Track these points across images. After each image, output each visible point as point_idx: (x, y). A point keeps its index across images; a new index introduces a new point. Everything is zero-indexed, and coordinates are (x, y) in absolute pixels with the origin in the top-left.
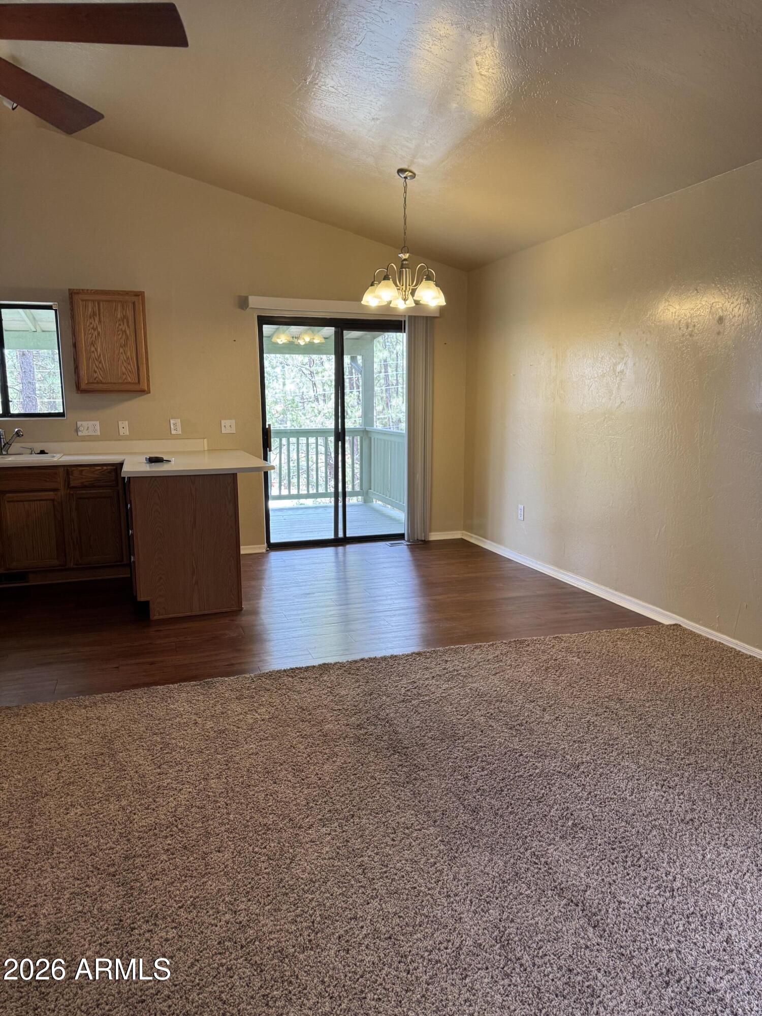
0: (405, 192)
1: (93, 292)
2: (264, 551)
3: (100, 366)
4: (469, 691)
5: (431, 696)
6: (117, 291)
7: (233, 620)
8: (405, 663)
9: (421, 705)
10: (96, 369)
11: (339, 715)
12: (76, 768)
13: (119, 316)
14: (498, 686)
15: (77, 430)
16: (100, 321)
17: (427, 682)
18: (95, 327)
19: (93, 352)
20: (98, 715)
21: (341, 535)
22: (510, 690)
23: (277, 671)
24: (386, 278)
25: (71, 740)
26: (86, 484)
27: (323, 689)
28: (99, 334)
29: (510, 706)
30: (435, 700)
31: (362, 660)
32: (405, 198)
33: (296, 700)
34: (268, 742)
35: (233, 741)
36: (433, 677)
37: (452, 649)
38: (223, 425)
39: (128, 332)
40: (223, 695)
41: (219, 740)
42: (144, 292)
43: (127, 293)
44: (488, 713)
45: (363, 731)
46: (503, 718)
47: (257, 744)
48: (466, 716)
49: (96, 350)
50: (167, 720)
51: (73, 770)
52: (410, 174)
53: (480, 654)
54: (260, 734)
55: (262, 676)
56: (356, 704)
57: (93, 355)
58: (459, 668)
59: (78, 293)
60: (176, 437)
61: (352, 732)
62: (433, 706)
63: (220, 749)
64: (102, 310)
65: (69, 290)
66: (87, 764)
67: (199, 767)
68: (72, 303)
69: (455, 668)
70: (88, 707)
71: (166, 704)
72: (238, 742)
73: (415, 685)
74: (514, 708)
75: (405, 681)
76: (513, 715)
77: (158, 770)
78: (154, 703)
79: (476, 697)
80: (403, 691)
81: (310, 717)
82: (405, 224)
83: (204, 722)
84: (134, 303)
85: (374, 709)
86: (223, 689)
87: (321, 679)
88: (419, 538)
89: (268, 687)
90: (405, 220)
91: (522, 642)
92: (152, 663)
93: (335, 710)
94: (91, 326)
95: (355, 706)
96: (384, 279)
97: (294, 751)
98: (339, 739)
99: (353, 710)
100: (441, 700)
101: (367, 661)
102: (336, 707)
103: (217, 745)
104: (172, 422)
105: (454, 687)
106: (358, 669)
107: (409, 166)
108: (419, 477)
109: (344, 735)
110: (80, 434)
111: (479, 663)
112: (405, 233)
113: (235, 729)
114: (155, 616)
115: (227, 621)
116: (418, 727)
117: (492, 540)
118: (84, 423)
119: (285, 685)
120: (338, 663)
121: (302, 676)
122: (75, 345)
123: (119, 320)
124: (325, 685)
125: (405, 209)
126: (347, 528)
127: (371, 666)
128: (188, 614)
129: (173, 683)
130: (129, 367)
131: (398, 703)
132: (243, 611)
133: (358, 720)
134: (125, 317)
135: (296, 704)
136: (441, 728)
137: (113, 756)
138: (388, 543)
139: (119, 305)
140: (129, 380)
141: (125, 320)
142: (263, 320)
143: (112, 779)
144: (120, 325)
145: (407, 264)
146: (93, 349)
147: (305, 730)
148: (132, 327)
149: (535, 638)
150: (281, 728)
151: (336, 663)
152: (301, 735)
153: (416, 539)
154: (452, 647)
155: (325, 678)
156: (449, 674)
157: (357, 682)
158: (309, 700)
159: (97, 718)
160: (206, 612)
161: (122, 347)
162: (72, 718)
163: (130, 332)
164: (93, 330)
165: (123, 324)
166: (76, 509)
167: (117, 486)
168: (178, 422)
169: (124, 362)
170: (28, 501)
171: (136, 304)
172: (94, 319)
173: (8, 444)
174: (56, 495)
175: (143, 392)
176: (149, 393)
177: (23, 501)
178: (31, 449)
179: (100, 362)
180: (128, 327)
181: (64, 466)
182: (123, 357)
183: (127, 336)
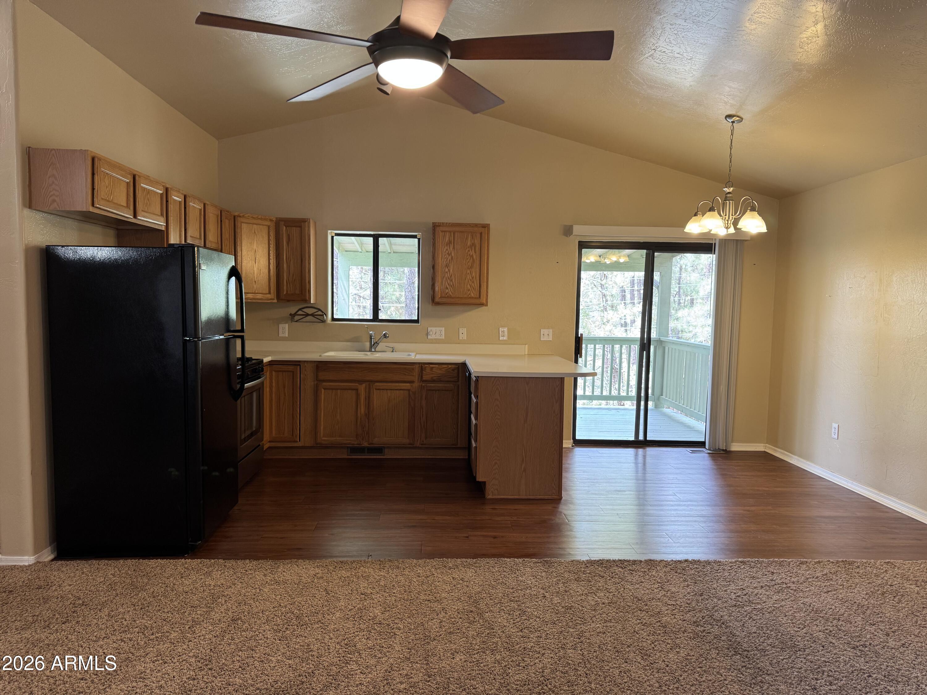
0: (732, 134)
1: (450, 225)
2: (570, 446)
3: (451, 284)
4: (802, 605)
5: (763, 605)
6: (468, 224)
7: (555, 507)
8: (730, 570)
9: (754, 612)
10: (448, 286)
11: (674, 610)
12: (453, 620)
13: (469, 244)
14: (832, 605)
15: (427, 334)
16: (454, 248)
17: (756, 591)
18: (450, 252)
19: (447, 272)
20: (461, 577)
21: (641, 437)
22: (847, 610)
23: (607, 561)
24: (711, 209)
25: (443, 595)
26: (435, 378)
27: (654, 583)
28: (452, 258)
29: (849, 625)
30: (768, 609)
31: (686, 561)
32: (732, 140)
33: (630, 590)
34: (612, 624)
35: (580, 618)
36: (762, 587)
37: (776, 562)
38: (542, 333)
39: (474, 257)
40: (563, 575)
41: (568, 615)
42: (489, 224)
43: (476, 225)
44: (827, 629)
45: (699, 628)
46: (843, 637)
47: (603, 625)
48: (803, 629)
49: (449, 271)
50: (519, 589)
51: (451, 622)
52: (738, 119)
53: (808, 570)
54: (603, 616)
55: (594, 563)
56: (689, 602)
57: (447, 276)
58: (787, 581)
59: (439, 226)
60: (504, 343)
61: (690, 629)
62: (768, 616)
63: (571, 624)
64: (456, 239)
65: (433, 223)
66: (460, 618)
67: (556, 637)
68: (434, 234)
69: (783, 580)
70: (452, 568)
71: (515, 575)
72: (585, 620)
73: (745, 592)
74: (853, 628)
75: (732, 587)
76: (853, 635)
77: (521, 633)
78: (505, 573)
79: (810, 612)
80: (733, 596)
81: (647, 607)
82: (731, 162)
83: (552, 597)
84: (481, 234)
85: (707, 609)
86: (561, 570)
87: (650, 574)
88: (721, 448)
89: (602, 574)
90: (731, 159)
91: (851, 563)
92: (495, 537)
93: (669, 605)
94: (447, 252)
95: (687, 604)
96: (710, 211)
97: (637, 636)
98: (678, 632)
99: (687, 607)
100: (774, 610)
101: (691, 562)
102: (670, 602)
103: (567, 619)
104: (501, 329)
105: (786, 599)
106: (683, 569)
107: (736, 112)
108: (723, 388)
109: (683, 629)
110: (429, 337)
111: (808, 579)
112: (730, 170)
113: (580, 608)
114: (489, 495)
115: (550, 508)
116: (755, 633)
117: (801, 456)
118: (434, 329)
119: (617, 574)
120: (663, 560)
121: (631, 568)
122: (433, 267)
123: (469, 247)
124: (655, 580)
125: (731, 149)
126: (648, 431)
127: (696, 568)
128: (516, 497)
129: (518, 557)
130: (473, 285)
131: (730, 607)
132: (562, 500)
133: (693, 617)
134: (473, 245)
135: (631, 594)
136: (779, 637)
137: (481, 615)
138: (689, 449)
139: (470, 236)
140: (472, 295)
141: (473, 248)
142: (583, 245)
143: (484, 635)
144: (469, 251)
145: (731, 197)
146: (447, 270)
147: (645, 619)
148: (478, 252)
149: (864, 561)
150: (622, 613)
151: (661, 561)
152: (642, 623)
153: (717, 448)
154: (777, 559)
155: (654, 573)
156: (778, 586)
157: (685, 581)
158: (643, 592)
159: (461, 579)
160: (531, 497)
161: (469, 269)
162: (441, 577)
163: (476, 257)
164: (448, 256)
165: (472, 250)
166: (425, 399)
167: (458, 381)
168: (506, 330)
169: (470, 281)
170: (391, 390)
171: (483, 234)
172: (450, 246)
173: (377, 343)
174: (412, 386)
175: (482, 305)
176: (487, 305)
177: (387, 390)
178: (393, 348)
179: (451, 281)
180: (475, 252)
181: (419, 363)
182: (469, 277)
183: (473, 260)
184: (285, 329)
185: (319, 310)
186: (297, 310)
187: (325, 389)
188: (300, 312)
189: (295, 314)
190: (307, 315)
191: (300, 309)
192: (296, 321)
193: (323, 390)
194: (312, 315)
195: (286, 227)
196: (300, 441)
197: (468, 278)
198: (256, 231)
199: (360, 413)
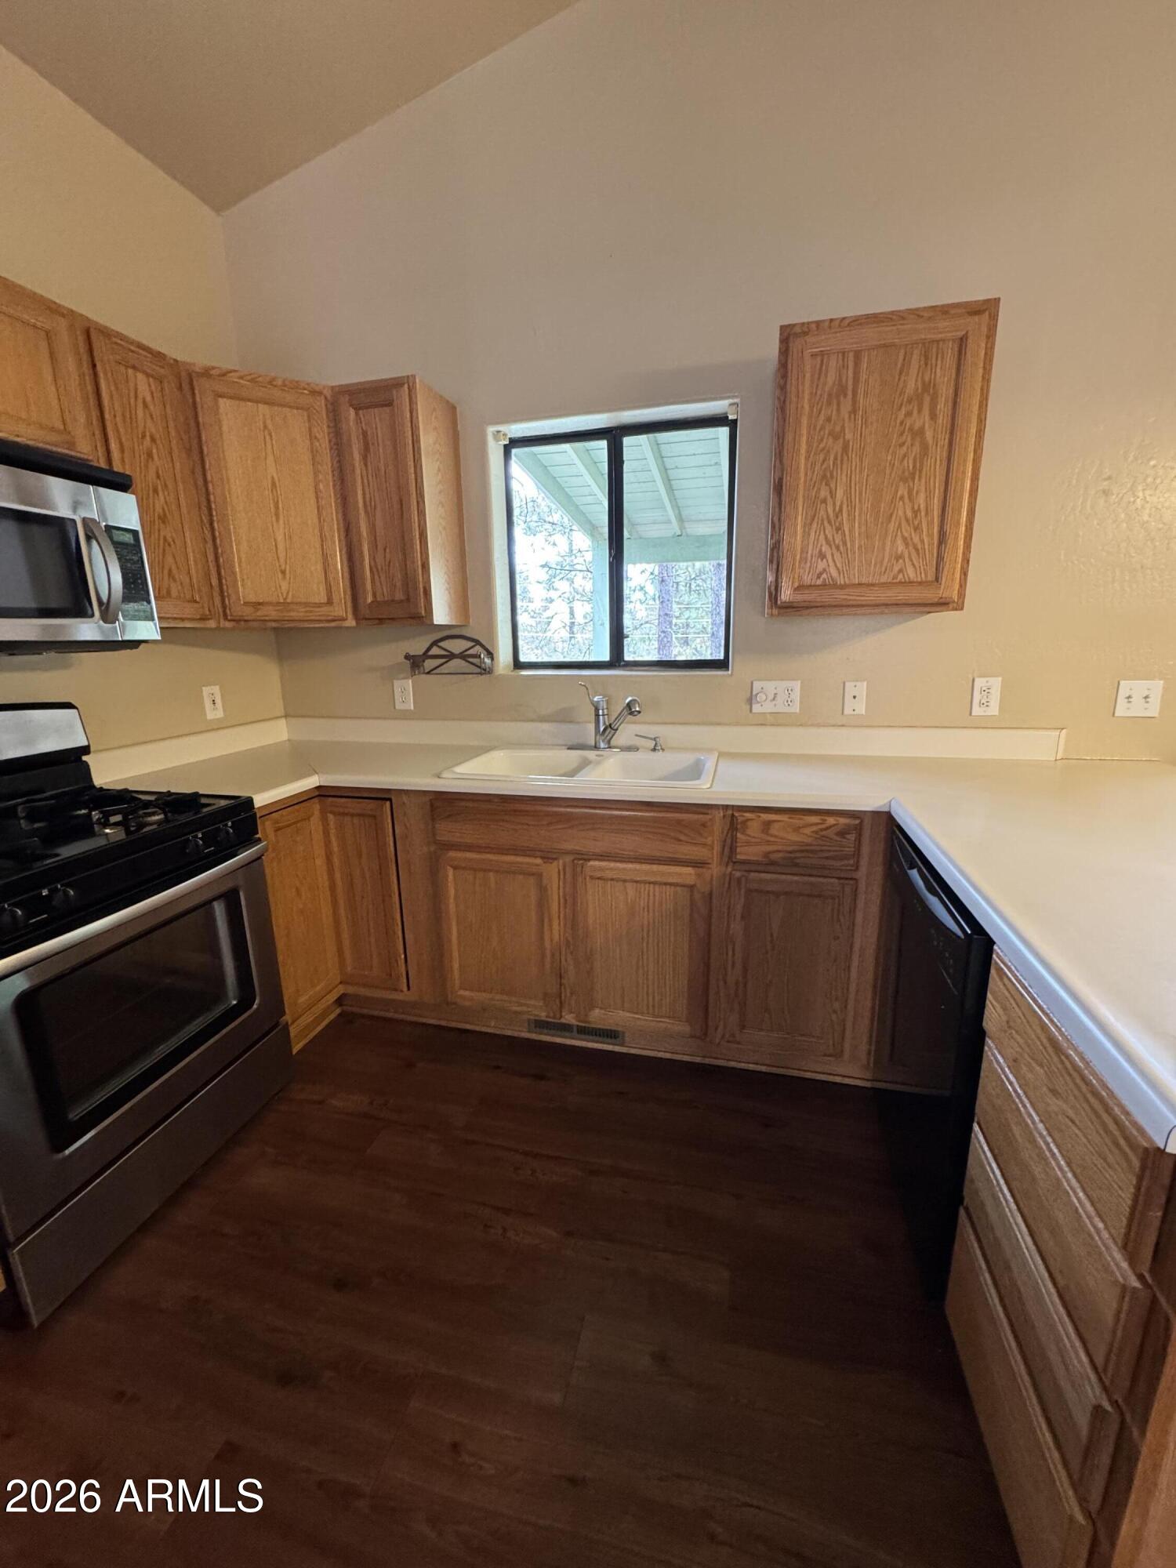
1: (846, 324)
3: (838, 538)
6: (914, 311)
10: (825, 548)
13: (910, 388)
15: (750, 701)
16: (854, 410)
18: (838, 429)
19: (824, 500)
26: (777, 857)
28: (845, 448)
38: (1124, 693)
39: (929, 434)
42: (997, 300)
43: (944, 311)
49: (833, 496)
57: (822, 512)
59: (806, 335)
60: (987, 725)
64: (864, 378)
65: (784, 328)
68: (785, 367)
84: (962, 341)
94: (829, 427)
104: (980, 683)
110: (756, 708)
118: (770, 687)
122: (779, 484)
123: (910, 401)
130: (916, 540)
134: (928, 389)
139: (915, 357)
140: (912, 574)
141: (927, 399)
144: (909, 414)
146: (824, 492)
148: (943, 419)
161: (904, 480)
163: (935, 435)
164: (831, 440)
165: (920, 411)
166: (743, 917)
167: (857, 869)
168: (996, 683)
169: (904, 523)
170: (637, 882)
171: (971, 343)
172: (838, 404)
173: (611, 728)
174: (699, 875)
175: (943, 604)
176: (960, 607)
177: (625, 881)
178: (655, 739)
179: (838, 529)
180: (933, 416)
181: (726, 807)
182: (903, 510)
183: (925, 447)
184: (405, 691)
185: (478, 642)
186: (427, 645)
187: (455, 868)
188: (435, 651)
189: (426, 655)
190: (451, 656)
191: (435, 643)
192: (428, 673)
193: (451, 872)
194: (463, 656)
195: (357, 409)
196: (409, 988)
197: (901, 513)
198: (269, 422)
199: (552, 940)
